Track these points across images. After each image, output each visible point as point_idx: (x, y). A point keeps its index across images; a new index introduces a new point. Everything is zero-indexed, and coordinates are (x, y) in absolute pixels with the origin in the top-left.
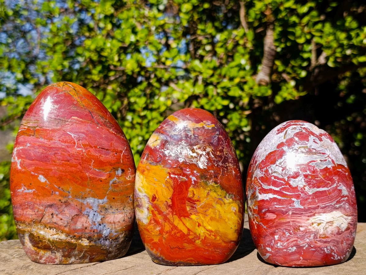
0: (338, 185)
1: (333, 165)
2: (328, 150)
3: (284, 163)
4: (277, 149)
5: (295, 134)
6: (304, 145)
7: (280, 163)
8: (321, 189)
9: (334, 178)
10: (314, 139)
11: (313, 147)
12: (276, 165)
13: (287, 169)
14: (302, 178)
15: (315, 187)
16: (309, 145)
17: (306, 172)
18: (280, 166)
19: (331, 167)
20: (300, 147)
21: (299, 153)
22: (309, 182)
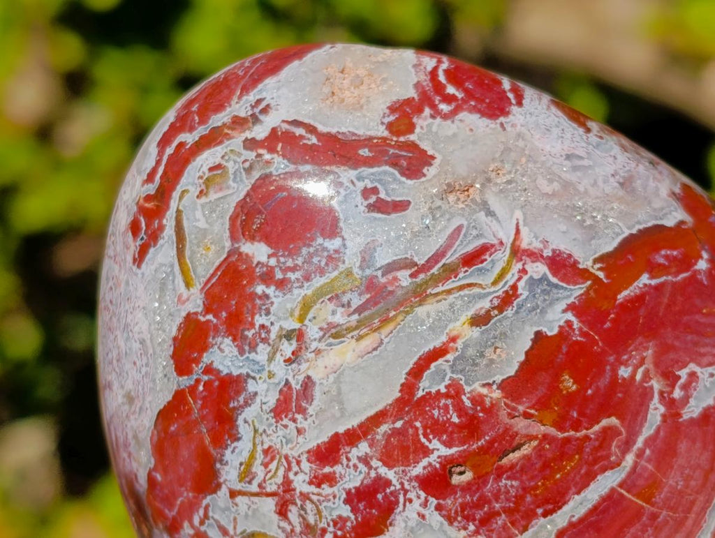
0: (677, 393)
1: (577, 291)
2: (494, 203)
3: (266, 465)
4: (186, 381)
5: (233, 219)
6: (322, 272)
7: (246, 474)
8: (578, 506)
9: (624, 372)
10: (366, 193)
11: (383, 257)
12: (233, 494)
13: (305, 497)
14: (416, 504)
15: (530, 516)
16: (351, 259)
17: (427, 452)
18: (254, 488)
19: (570, 316)
20: (306, 306)
21: (318, 352)
22: (478, 505)
